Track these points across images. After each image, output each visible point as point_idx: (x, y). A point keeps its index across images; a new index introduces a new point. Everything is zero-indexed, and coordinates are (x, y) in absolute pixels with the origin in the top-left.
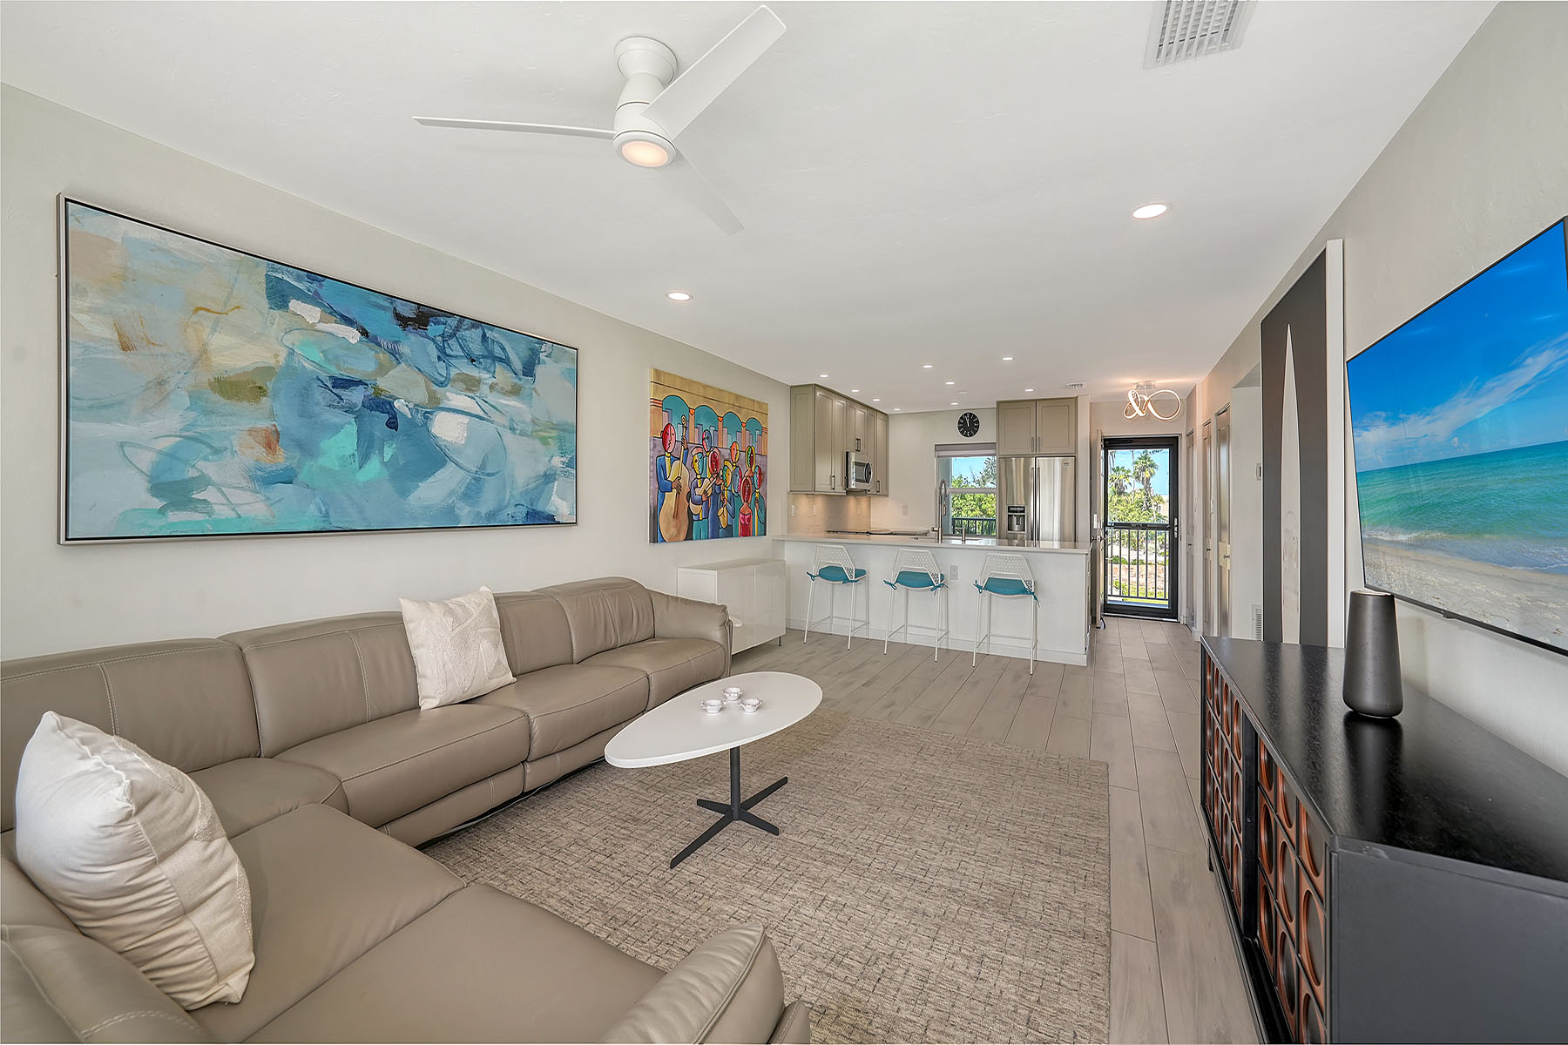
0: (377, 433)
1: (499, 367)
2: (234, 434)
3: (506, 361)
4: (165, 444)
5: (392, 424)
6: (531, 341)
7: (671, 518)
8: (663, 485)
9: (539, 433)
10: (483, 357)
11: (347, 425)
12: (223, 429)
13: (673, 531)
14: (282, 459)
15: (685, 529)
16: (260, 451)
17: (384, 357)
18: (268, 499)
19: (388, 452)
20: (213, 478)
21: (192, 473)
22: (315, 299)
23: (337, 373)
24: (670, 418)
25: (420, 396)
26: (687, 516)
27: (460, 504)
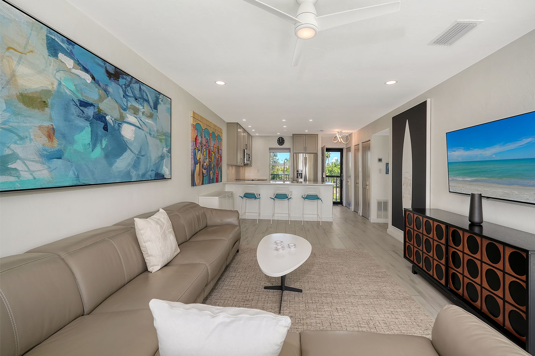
0: (99, 133)
1: (145, 104)
2: (31, 128)
3: (148, 101)
5: (106, 128)
6: (156, 93)
8: (196, 162)
9: (159, 136)
10: (140, 98)
11: (86, 127)
12: (24, 125)
13: (198, 181)
14: (56, 145)
15: (202, 180)
16: (45, 139)
17: (102, 92)
18: (50, 168)
19: (104, 143)
20: (20, 155)
21: (8, 152)
22: (70, 55)
23: (81, 98)
25: (117, 115)
26: (202, 175)
27: (132, 170)
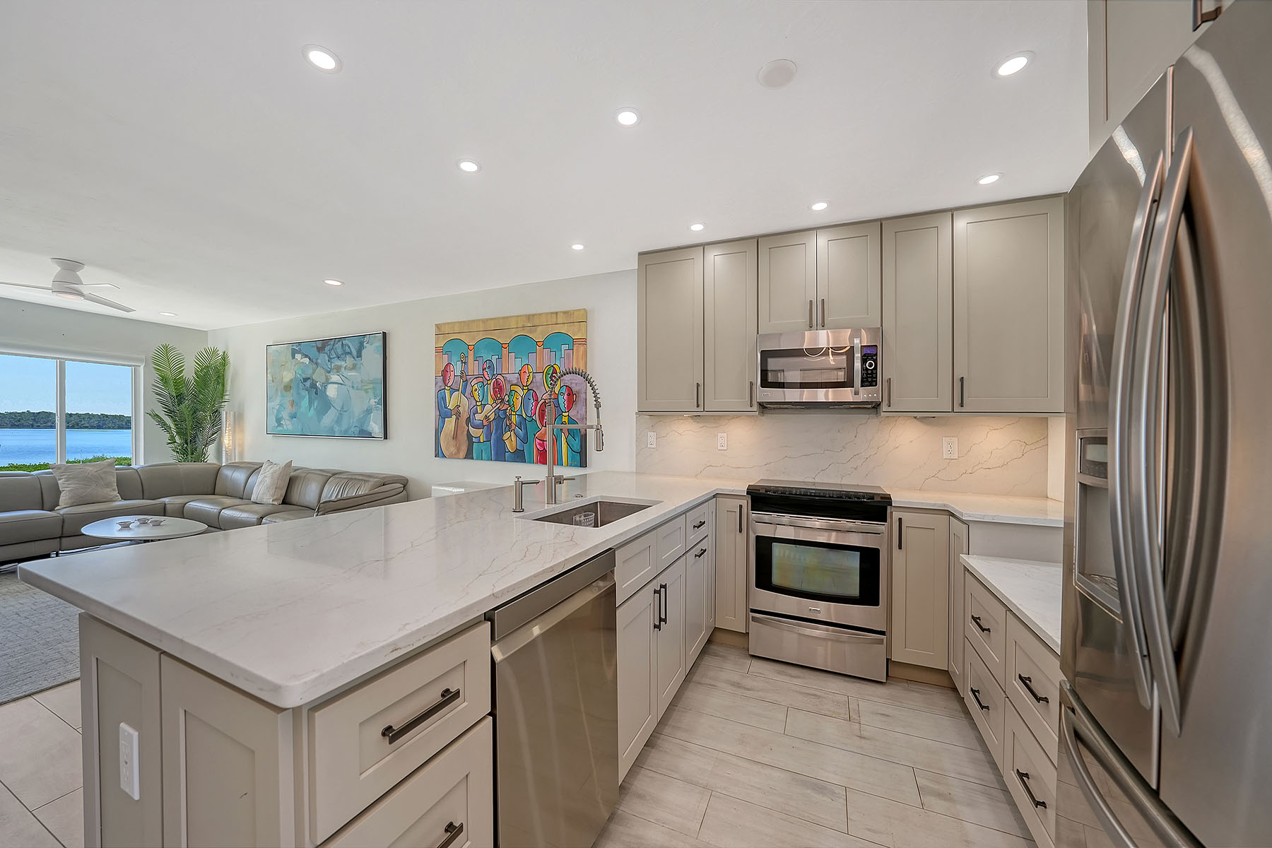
0: (313, 397)
1: (347, 357)
3: (351, 353)
4: (277, 407)
5: (317, 393)
6: (360, 338)
7: (451, 439)
8: (443, 413)
9: (364, 387)
10: (343, 354)
11: (306, 396)
13: (453, 450)
15: (464, 448)
16: (291, 407)
17: (314, 366)
19: (316, 404)
22: (300, 352)
23: (304, 376)
24: (450, 358)
25: (323, 379)
26: (466, 438)
27: (335, 426)
